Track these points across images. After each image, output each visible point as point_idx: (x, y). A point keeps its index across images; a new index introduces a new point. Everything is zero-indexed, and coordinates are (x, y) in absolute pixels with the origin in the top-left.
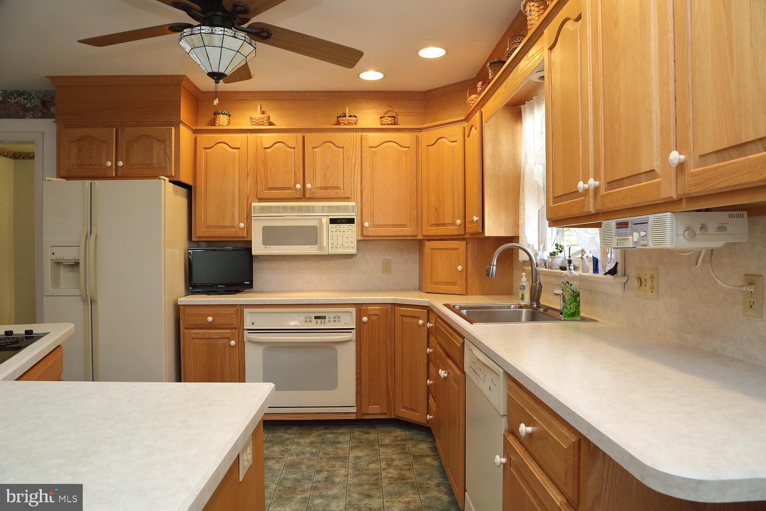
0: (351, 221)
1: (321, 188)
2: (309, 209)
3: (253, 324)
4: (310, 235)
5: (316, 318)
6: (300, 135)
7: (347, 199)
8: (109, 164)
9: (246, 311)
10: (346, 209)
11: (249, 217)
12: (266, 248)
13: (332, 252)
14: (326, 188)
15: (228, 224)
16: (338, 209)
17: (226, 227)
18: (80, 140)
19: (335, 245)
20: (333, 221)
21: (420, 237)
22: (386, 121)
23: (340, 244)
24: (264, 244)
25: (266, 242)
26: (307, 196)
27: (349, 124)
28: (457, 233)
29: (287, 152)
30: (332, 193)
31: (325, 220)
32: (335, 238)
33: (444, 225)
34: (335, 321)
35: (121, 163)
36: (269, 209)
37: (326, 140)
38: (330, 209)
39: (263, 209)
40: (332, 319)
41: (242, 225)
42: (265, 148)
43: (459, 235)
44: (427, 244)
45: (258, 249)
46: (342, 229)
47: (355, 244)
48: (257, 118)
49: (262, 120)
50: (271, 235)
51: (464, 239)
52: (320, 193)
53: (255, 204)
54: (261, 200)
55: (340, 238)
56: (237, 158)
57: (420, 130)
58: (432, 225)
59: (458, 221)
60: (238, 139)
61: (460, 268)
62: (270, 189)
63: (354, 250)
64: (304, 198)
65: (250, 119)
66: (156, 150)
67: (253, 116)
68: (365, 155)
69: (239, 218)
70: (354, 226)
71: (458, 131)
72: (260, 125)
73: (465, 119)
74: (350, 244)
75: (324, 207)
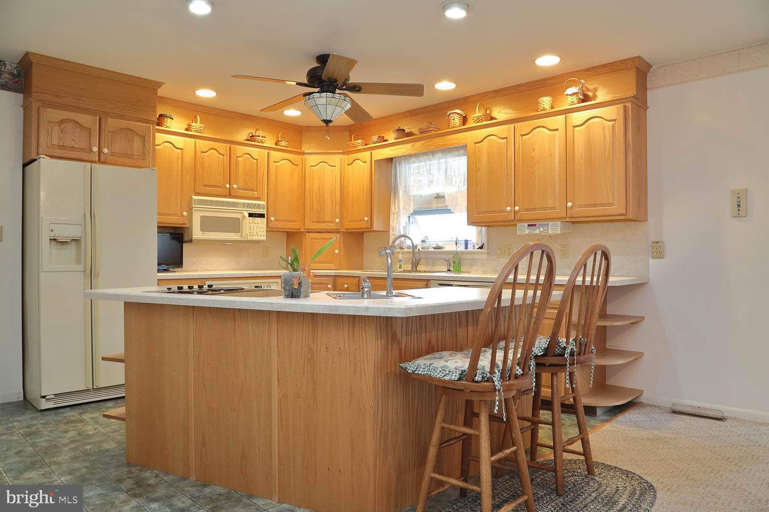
0: (262, 216)
1: (242, 189)
2: (234, 205)
4: (234, 225)
5: (255, 287)
6: (228, 146)
7: (258, 199)
8: (95, 149)
10: (258, 206)
11: (190, 210)
12: (203, 233)
13: (250, 238)
14: (245, 189)
15: (172, 212)
16: (254, 206)
17: (169, 215)
18: (62, 122)
19: (251, 233)
20: (251, 215)
21: (302, 230)
23: (255, 233)
24: (201, 230)
25: (204, 229)
26: (232, 194)
27: (261, 142)
28: (335, 228)
29: (219, 157)
30: (250, 193)
31: (247, 215)
32: (252, 228)
33: (324, 222)
36: (206, 202)
37: (246, 152)
38: (249, 205)
39: (201, 202)
41: (185, 214)
42: (202, 152)
43: (336, 229)
44: (307, 234)
45: (197, 233)
46: (257, 222)
47: (265, 233)
48: (198, 127)
49: (201, 129)
50: (208, 224)
51: (338, 232)
52: (242, 192)
53: (194, 197)
54: (197, 194)
55: (255, 228)
56: (180, 156)
57: (304, 153)
58: (314, 222)
59: (337, 220)
60: (179, 141)
61: (337, 251)
62: (206, 186)
63: (264, 238)
64: (230, 196)
65: (189, 125)
66: (137, 143)
67: (193, 124)
68: (271, 167)
69: (181, 207)
70: (265, 220)
71: (336, 159)
72: (199, 132)
73: (343, 153)
74: (262, 234)
75: (244, 204)
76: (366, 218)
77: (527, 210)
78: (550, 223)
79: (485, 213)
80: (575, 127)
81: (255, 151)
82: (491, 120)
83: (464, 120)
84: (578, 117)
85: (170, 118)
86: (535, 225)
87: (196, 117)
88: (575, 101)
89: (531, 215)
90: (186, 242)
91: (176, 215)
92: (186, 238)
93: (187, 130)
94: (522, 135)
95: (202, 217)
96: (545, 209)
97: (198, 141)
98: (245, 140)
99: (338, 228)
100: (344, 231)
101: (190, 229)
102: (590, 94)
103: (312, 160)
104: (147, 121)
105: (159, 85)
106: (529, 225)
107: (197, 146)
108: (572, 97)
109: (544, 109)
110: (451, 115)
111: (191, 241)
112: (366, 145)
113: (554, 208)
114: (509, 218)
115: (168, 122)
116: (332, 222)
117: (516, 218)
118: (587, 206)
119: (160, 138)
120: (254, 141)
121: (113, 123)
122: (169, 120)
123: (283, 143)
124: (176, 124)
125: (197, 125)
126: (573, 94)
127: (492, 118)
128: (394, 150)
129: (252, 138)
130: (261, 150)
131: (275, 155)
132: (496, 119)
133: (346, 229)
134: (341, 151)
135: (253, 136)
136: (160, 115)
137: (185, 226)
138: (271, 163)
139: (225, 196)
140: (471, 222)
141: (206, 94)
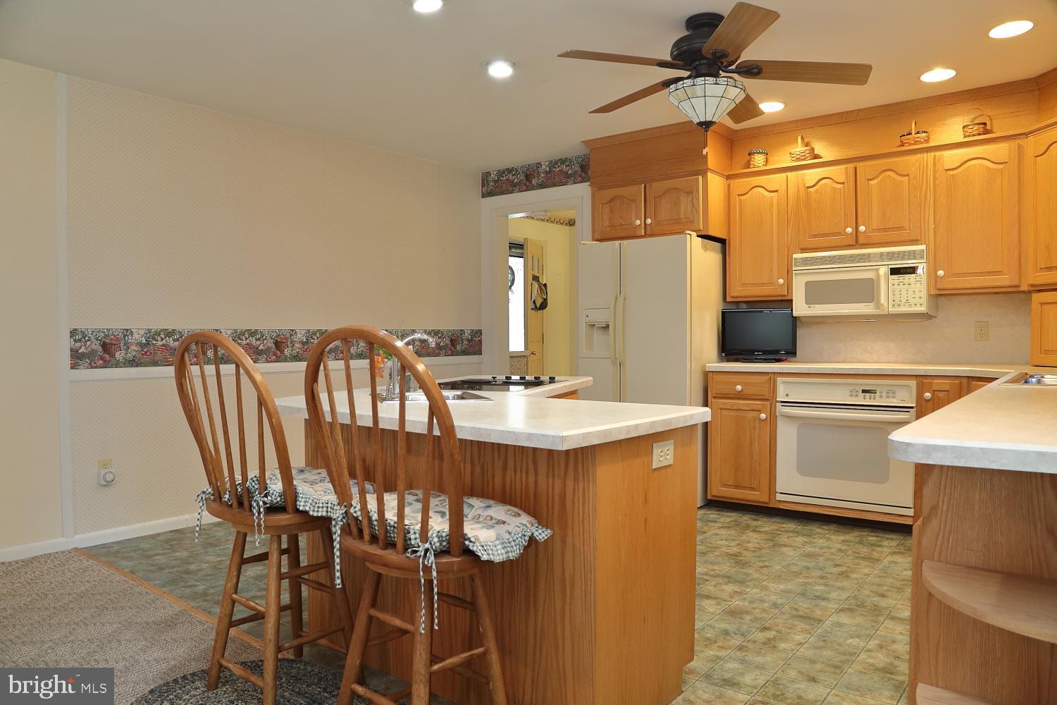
1: (879, 230)
2: (862, 257)
3: (787, 395)
4: (867, 290)
5: (864, 391)
6: (851, 166)
7: (915, 242)
8: (638, 222)
9: (780, 380)
10: (913, 255)
11: (789, 274)
12: (809, 307)
13: (892, 310)
14: (885, 230)
15: (765, 280)
16: (902, 255)
17: (763, 284)
18: (611, 200)
19: (897, 302)
20: (895, 271)
21: (1024, 288)
22: (970, 131)
23: (904, 300)
24: (807, 303)
25: (810, 301)
26: (861, 241)
27: (916, 143)
29: (835, 189)
30: (894, 236)
31: (883, 271)
32: (897, 293)
34: (888, 397)
35: (649, 221)
36: (814, 261)
37: (886, 168)
38: (891, 256)
39: (806, 261)
40: (884, 394)
41: (781, 281)
42: (808, 187)
44: (1033, 295)
45: (800, 308)
46: (906, 281)
47: (924, 300)
48: (798, 153)
49: (803, 154)
50: (816, 293)
52: (877, 236)
53: (797, 256)
54: (804, 250)
55: (904, 292)
56: (776, 201)
57: (1024, 135)
58: (1041, 269)
60: (777, 180)
62: (815, 236)
63: (924, 309)
64: (857, 244)
68: (938, 181)
74: (917, 301)
75: (882, 254)
91: (772, 283)
95: (807, 283)
97: (806, 172)
101: (790, 301)
104: (697, 172)
119: (745, 183)
121: (658, 186)
122: (760, 155)
124: (776, 157)
131: (954, 156)
138: (938, 175)
141: (771, 107)
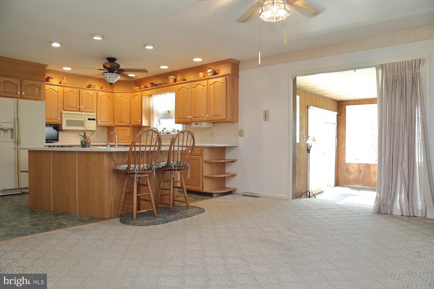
0: (94, 119)
1: (85, 108)
2: (81, 115)
4: (82, 123)
6: (78, 90)
7: (92, 112)
8: (19, 93)
10: (93, 115)
11: (61, 118)
13: (88, 129)
14: (86, 108)
15: (53, 118)
16: (90, 115)
18: (5, 82)
19: (89, 127)
20: (89, 119)
21: (113, 126)
23: (91, 127)
24: (66, 126)
25: (68, 125)
26: (80, 110)
27: (94, 88)
28: (127, 125)
29: (74, 95)
30: (88, 110)
31: (87, 119)
32: (89, 125)
33: (123, 122)
35: (23, 93)
36: (68, 114)
37: (86, 92)
38: (88, 115)
39: (66, 114)
41: (59, 119)
42: (66, 93)
43: (128, 125)
44: (116, 128)
45: (64, 127)
46: (91, 122)
50: (69, 123)
51: (129, 127)
52: (85, 110)
53: (63, 112)
54: (64, 110)
55: (91, 125)
56: (57, 95)
57: (114, 92)
58: (118, 122)
59: (128, 121)
60: (56, 88)
61: (128, 135)
62: (68, 107)
63: (95, 129)
65: (61, 81)
66: (37, 90)
67: (62, 81)
68: (98, 99)
69: (57, 116)
70: (95, 121)
71: (128, 95)
72: (65, 84)
73: (131, 92)
74: (95, 127)
75: (86, 114)
76: (139, 121)
77: (195, 117)
78: (202, 123)
79: (181, 118)
80: (210, 85)
81: (90, 92)
82: (184, 81)
83: (175, 80)
84: (211, 81)
85: (52, 78)
86: (197, 124)
87: (63, 77)
88: (210, 75)
89: (196, 119)
90: (60, 131)
91: (55, 119)
92: (60, 129)
93: (60, 83)
94: (193, 88)
95: (67, 120)
96: (200, 117)
97: (64, 88)
98: (87, 87)
99: (129, 125)
100: (132, 126)
101: (61, 125)
102: (217, 72)
103: (118, 95)
104: (42, 81)
105: (46, 66)
106: (195, 124)
107: (64, 91)
108: (209, 74)
109: (200, 78)
110: (170, 78)
111: (62, 130)
112: (140, 89)
113: (203, 117)
114: (188, 121)
115: (51, 80)
116: (126, 122)
117: (191, 121)
118: (214, 116)
119: (47, 87)
120: (90, 87)
121: (26, 82)
122: (51, 79)
123: (104, 88)
124: (54, 81)
125: (64, 81)
126: (209, 72)
127: (185, 80)
128: (149, 92)
129: (89, 86)
130: (93, 91)
131: (101, 93)
132: (186, 80)
133: (132, 125)
134: (130, 92)
135: (90, 85)
136: (48, 77)
137: (59, 124)
138: (98, 97)
139: (77, 111)
140: (177, 123)
141: (67, 69)
